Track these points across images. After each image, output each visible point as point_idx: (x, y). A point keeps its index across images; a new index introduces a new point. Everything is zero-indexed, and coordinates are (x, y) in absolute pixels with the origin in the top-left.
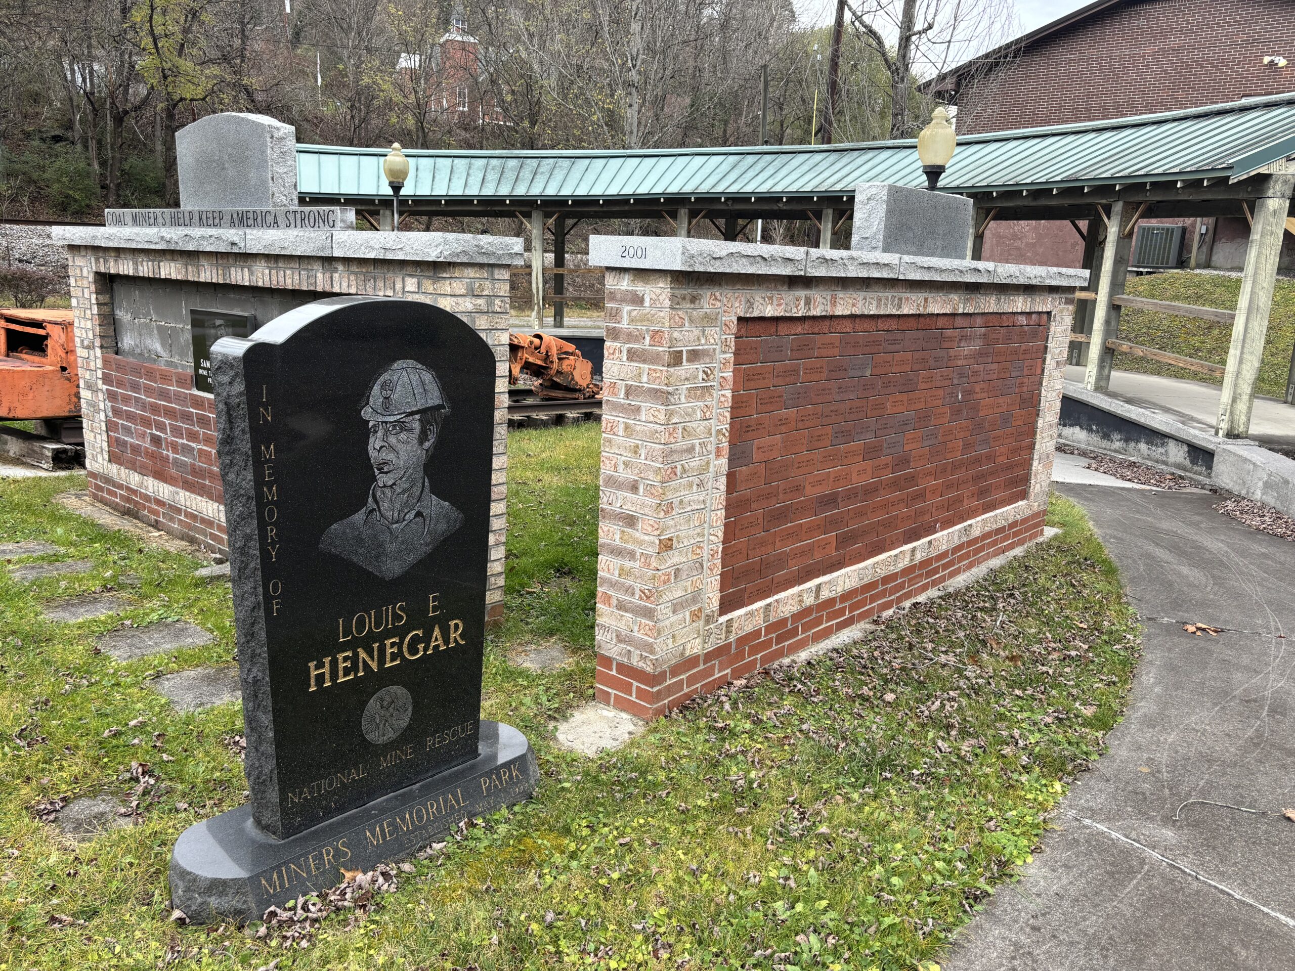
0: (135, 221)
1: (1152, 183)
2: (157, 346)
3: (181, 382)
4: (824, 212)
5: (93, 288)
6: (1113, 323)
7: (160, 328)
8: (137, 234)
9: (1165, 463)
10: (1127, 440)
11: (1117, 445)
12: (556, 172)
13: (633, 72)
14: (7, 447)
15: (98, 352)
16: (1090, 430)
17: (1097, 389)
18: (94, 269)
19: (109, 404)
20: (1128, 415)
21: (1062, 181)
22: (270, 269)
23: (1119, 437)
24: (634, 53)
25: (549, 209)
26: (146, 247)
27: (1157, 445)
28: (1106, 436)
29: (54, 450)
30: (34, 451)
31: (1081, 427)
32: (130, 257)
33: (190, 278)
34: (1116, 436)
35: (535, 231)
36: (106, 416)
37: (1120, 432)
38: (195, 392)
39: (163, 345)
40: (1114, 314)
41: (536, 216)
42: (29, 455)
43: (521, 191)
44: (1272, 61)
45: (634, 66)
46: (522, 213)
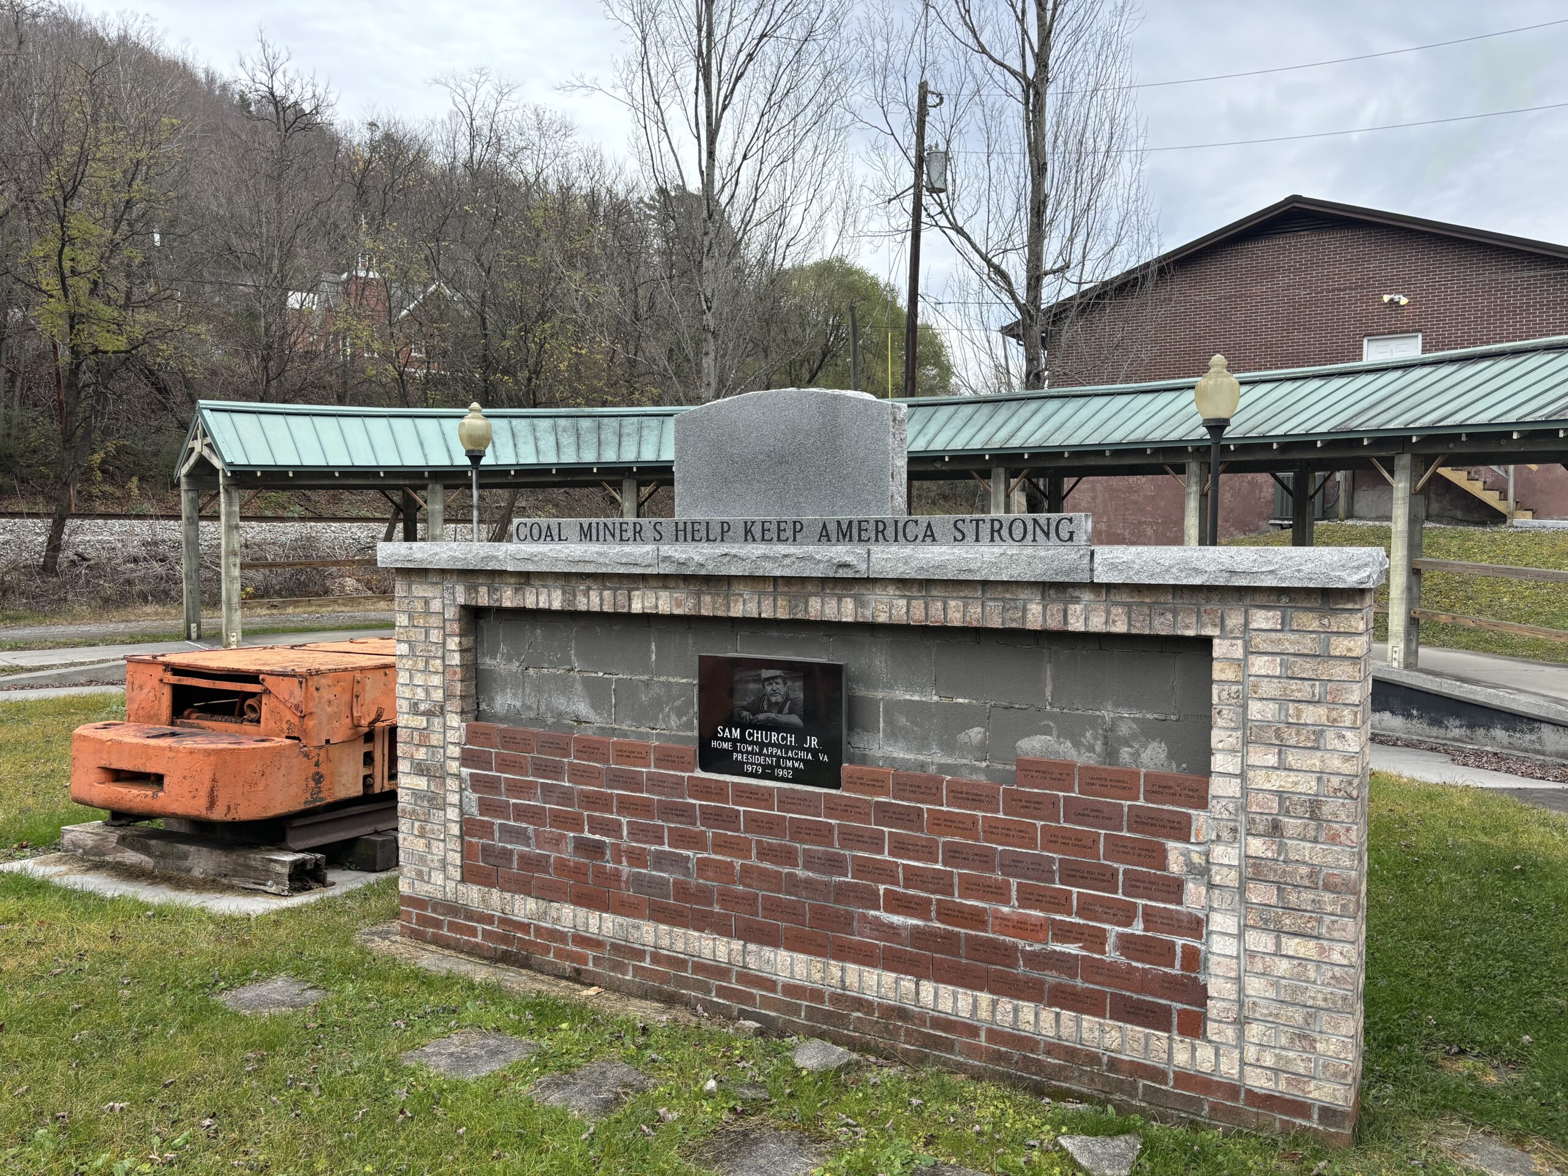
0: (586, 534)
1: (1468, 435)
2: (583, 708)
3: (666, 758)
4: (994, 472)
5: (456, 627)
6: (1415, 590)
7: (588, 684)
8: (600, 554)
9: (1543, 753)
10: (1471, 726)
11: (1456, 732)
12: (645, 432)
13: (709, 316)
14: (187, 863)
15: (454, 720)
16: (1408, 716)
17: (1407, 666)
18: (461, 600)
19: (474, 797)
20: (1472, 697)
21: (1329, 433)
22: (909, 599)
23: (1458, 722)
24: (709, 295)
25: (645, 477)
26: (622, 570)
27: (1522, 731)
28: (1436, 722)
29: (293, 863)
30: (249, 868)
31: (1393, 713)
32: (559, 583)
33: (704, 612)
34: (1452, 722)
35: (627, 504)
36: (462, 813)
37: (1458, 716)
38: (699, 774)
39: (594, 706)
40: (1414, 578)
41: (628, 486)
42: (236, 873)
43: (610, 456)
44: (1392, 300)
45: (709, 309)
46: (611, 484)
